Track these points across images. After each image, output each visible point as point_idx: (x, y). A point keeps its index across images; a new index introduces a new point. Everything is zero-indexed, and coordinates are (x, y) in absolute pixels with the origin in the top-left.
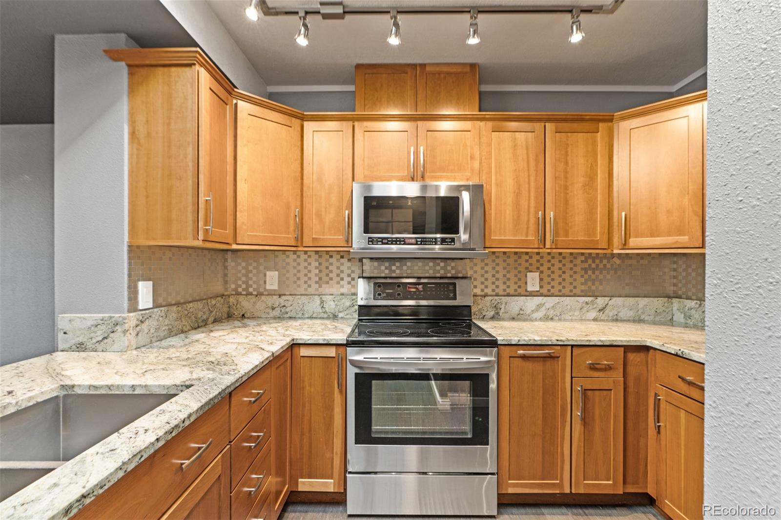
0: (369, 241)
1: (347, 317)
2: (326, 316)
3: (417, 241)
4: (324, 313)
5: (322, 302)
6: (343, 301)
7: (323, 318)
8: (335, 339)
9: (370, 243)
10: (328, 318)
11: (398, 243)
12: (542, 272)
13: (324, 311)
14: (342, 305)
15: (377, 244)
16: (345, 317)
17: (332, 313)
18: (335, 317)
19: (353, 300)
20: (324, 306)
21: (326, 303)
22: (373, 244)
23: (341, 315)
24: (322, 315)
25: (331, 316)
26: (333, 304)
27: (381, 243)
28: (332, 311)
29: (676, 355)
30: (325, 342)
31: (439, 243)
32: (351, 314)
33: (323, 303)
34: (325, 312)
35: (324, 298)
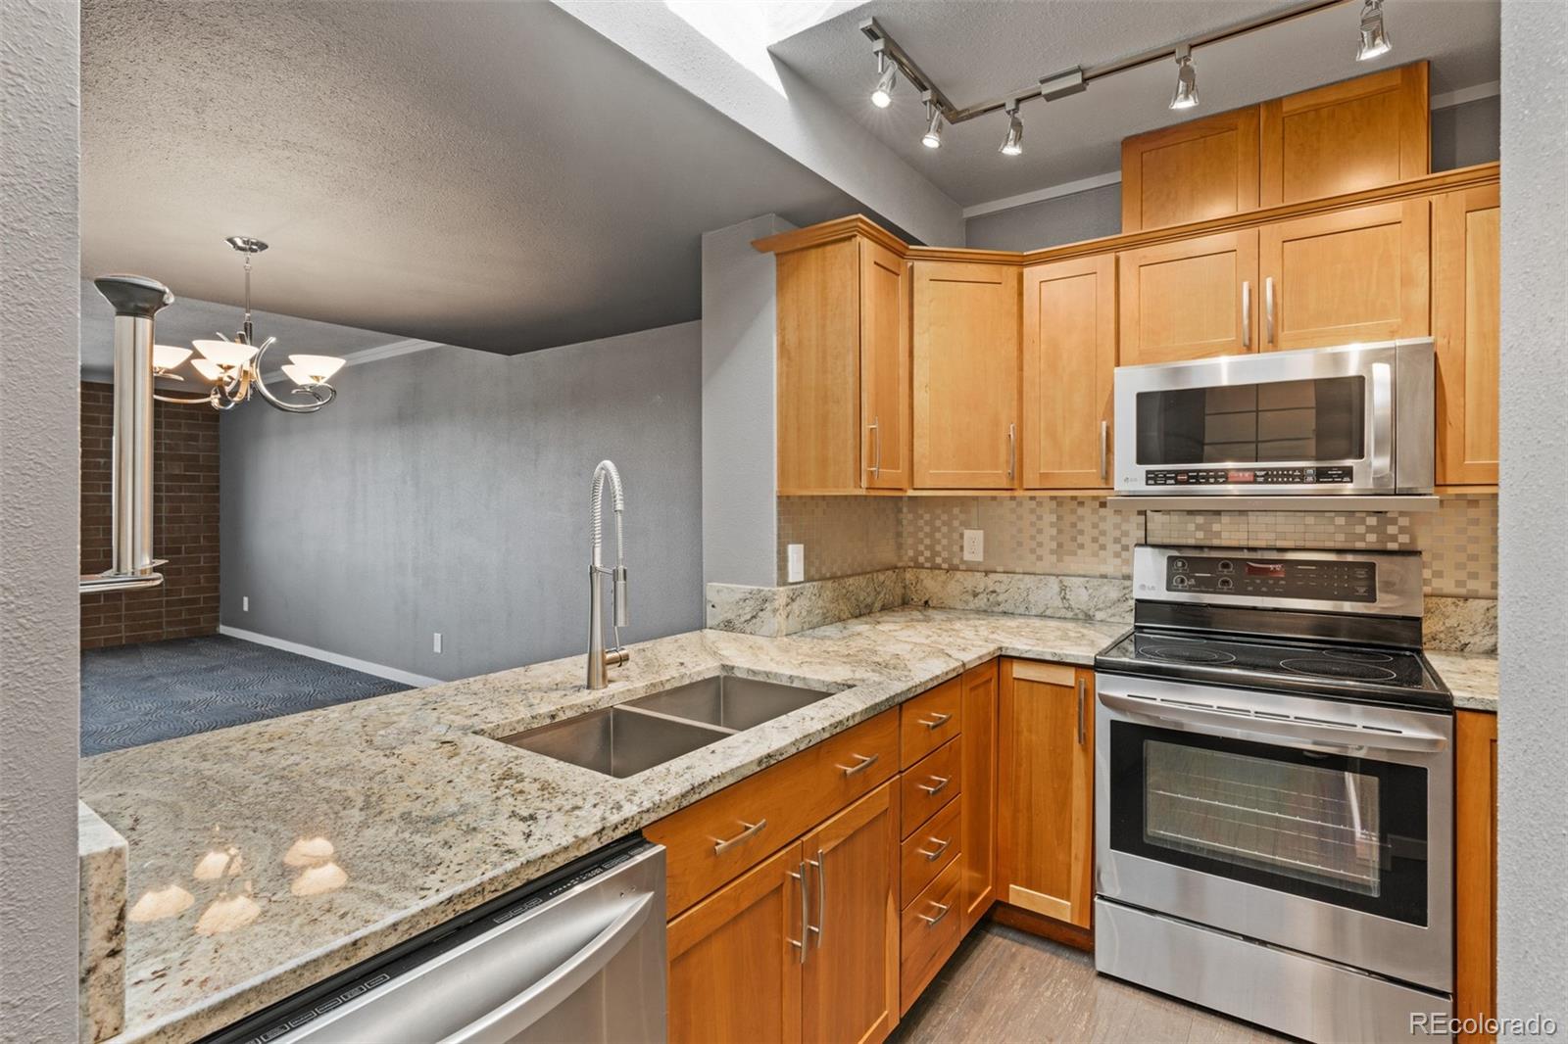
0: (1148, 479)
1: (1112, 620)
2: (1070, 615)
3: (1256, 476)
4: (1067, 609)
5: (1063, 589)
6: (1106, 588)
7: (1065, 618)
8: (1073, 656)
9: (1150, 482)
10: (1075, 619)
11: (1212, 480)
13: (1067, 605)
14: (1103, 597)
15: (1165, 484)
16: (1109, 620)
17: (1082, 611)
18: (1088, 618)
19: (1124, 588)
20: (1067, 597)
21: (1071, 591)
22: (1156, 484)
23: (1099, 615)
24: (1063, 613)
25: (1081, 616)
26: (1084, 595)
27: (1173, 482)
28: (1084, 607)
30: (1056, 659)
31: (1310, 479)
32: (1120, 616)
33: (1065, 590)
34: (1069, 608)
35: (1067, 581)
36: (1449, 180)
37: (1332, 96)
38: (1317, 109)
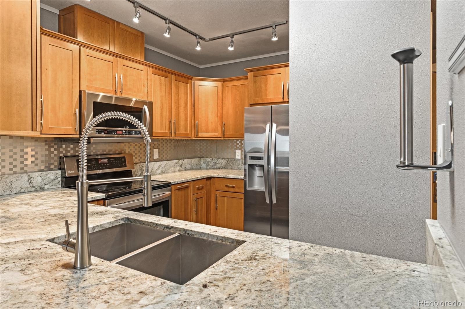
1: (52, 187)
2: (33, 189)
4: (32, 187)
5: (30, 178)
6: (49, 175)
7: (31, 192)
9: (97, 133)
10: (36, 191)
11: (113, 133)
12: (159, 149)
13: (32, 185)
14: (48, 179)
15: (101, 134)
16: (50, 188)
17: (39, 186)
18: (42, 189)
19: (56, 174)
20: (32, 182)
21: (34, 179)
22: (99, 134)
23: (46, 187)
24: (30, 189)
25: (38, 189)
26: (39, 179)
27: (103, 133)
28: (39, 185)
29: (224, 178)
31: (133, 134)
32: (55, 185)
33: (31, 179)
34: (33, 186)
35: (32, 175)
36: (150, 65)
37: (129, 30)
38: (127, 31)
